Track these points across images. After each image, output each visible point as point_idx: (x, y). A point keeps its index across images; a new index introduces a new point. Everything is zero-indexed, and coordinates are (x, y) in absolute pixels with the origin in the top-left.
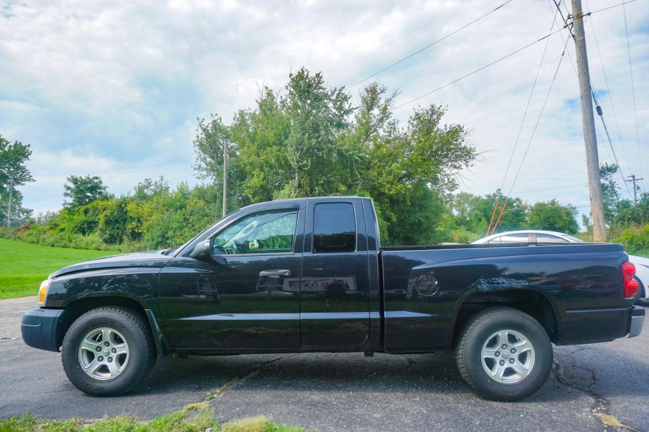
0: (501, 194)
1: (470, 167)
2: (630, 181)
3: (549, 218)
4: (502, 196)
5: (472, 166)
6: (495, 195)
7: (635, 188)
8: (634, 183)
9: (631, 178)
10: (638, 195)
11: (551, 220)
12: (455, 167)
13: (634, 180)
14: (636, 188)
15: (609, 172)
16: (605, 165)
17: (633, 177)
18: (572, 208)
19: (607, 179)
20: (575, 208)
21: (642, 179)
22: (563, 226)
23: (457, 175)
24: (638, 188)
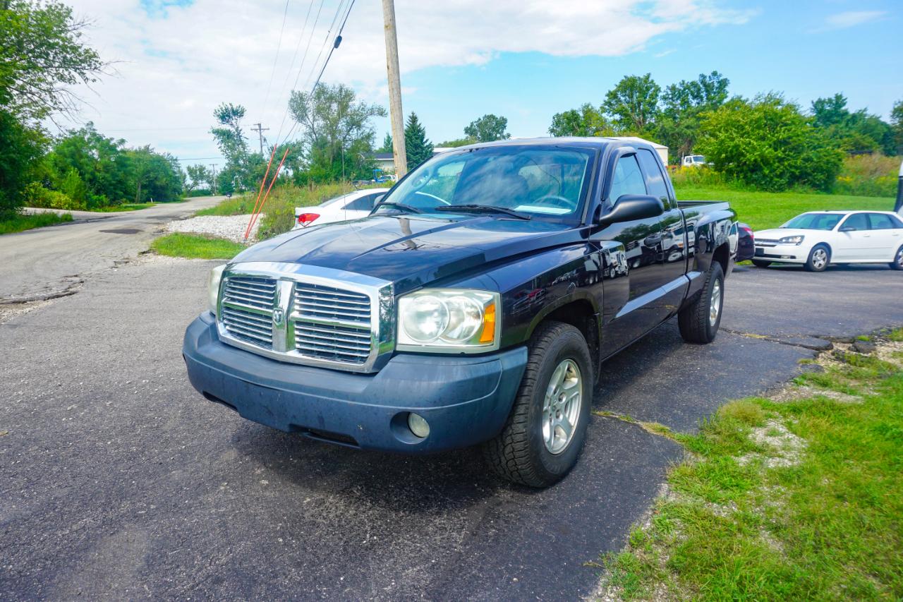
0: (94, 130)
1: (90, 82)
2: (256, 130)
3: (149, 172)
4: (94, 135)
5: (94, 81)
6: (83, 132)
7: (261, 139)
8: (260, 133)
9: (257, 127)
10: (265, 148)
11: (152, 175)
12: (62, 78)
13: (260, 130)
14: (263, 141)
15: (235, 115)
16: (230, 107)
17: (260, 125)
18: (172, 159)
19: (232, 124)
20: (176, 160)
21: (268, 129)
22: (167, 184)
23: (62, 92)
24: (265, 140)
